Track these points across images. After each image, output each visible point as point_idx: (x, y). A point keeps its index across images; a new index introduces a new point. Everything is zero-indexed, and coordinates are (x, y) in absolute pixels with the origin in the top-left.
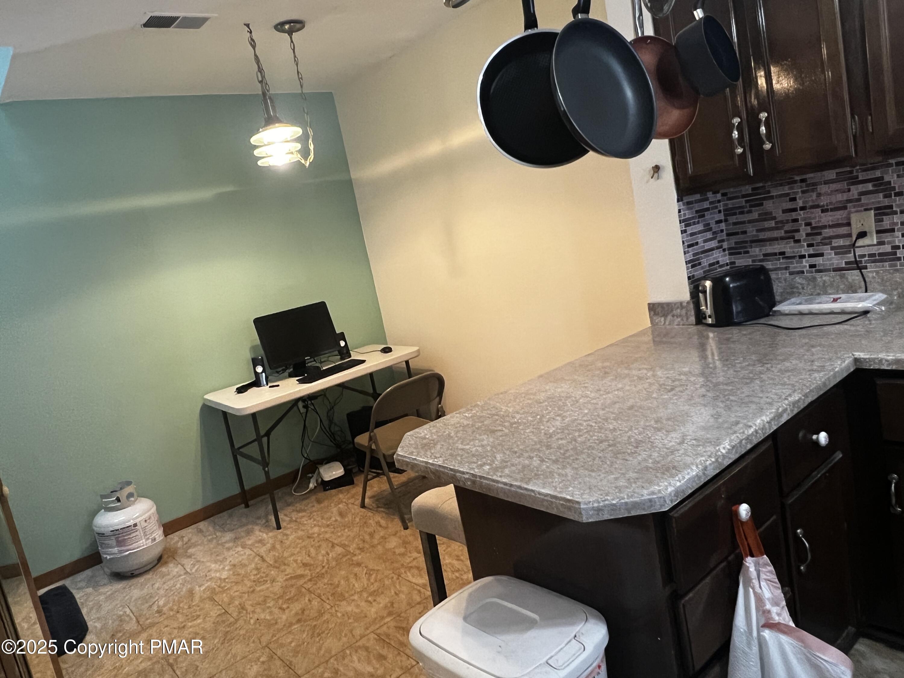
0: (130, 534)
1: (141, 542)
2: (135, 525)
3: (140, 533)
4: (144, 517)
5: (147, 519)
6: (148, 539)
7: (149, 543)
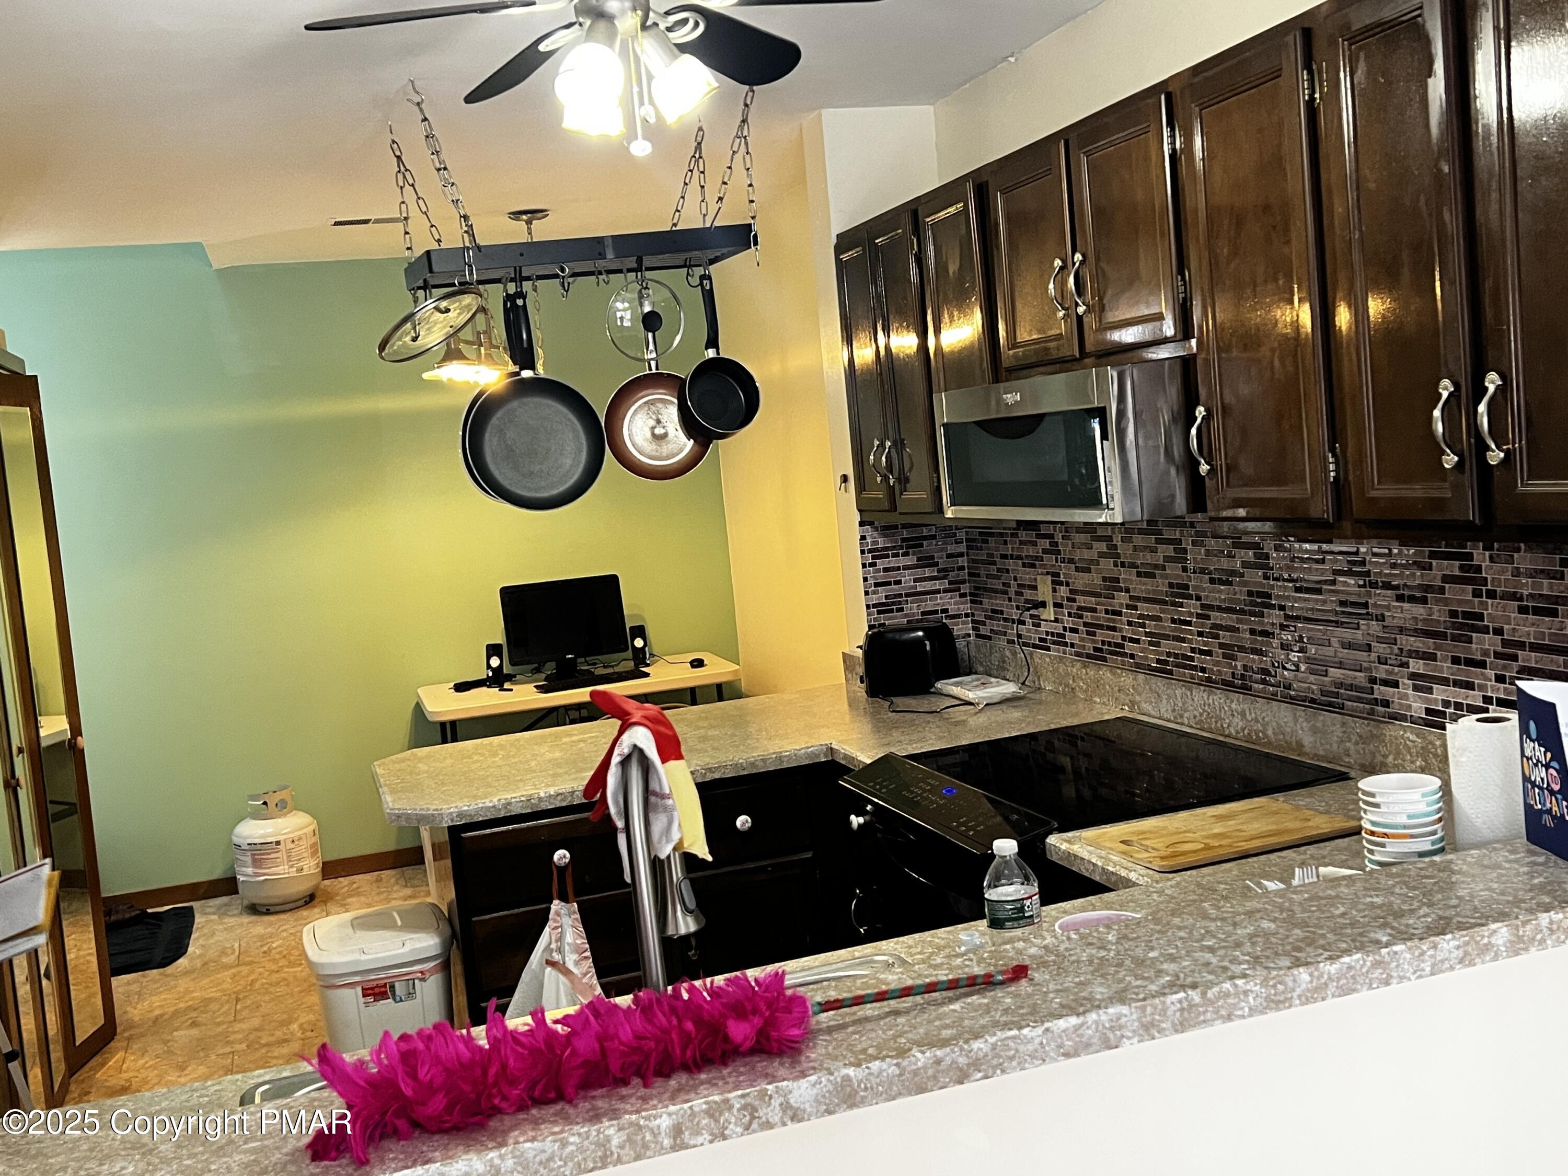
0: (269, 854)
1: (281, 867)
2: (278, 843)
3: (282, 855)
4: (291, 835)
5: (296, 839)
6: (292, 866)
7: (293, 872)
